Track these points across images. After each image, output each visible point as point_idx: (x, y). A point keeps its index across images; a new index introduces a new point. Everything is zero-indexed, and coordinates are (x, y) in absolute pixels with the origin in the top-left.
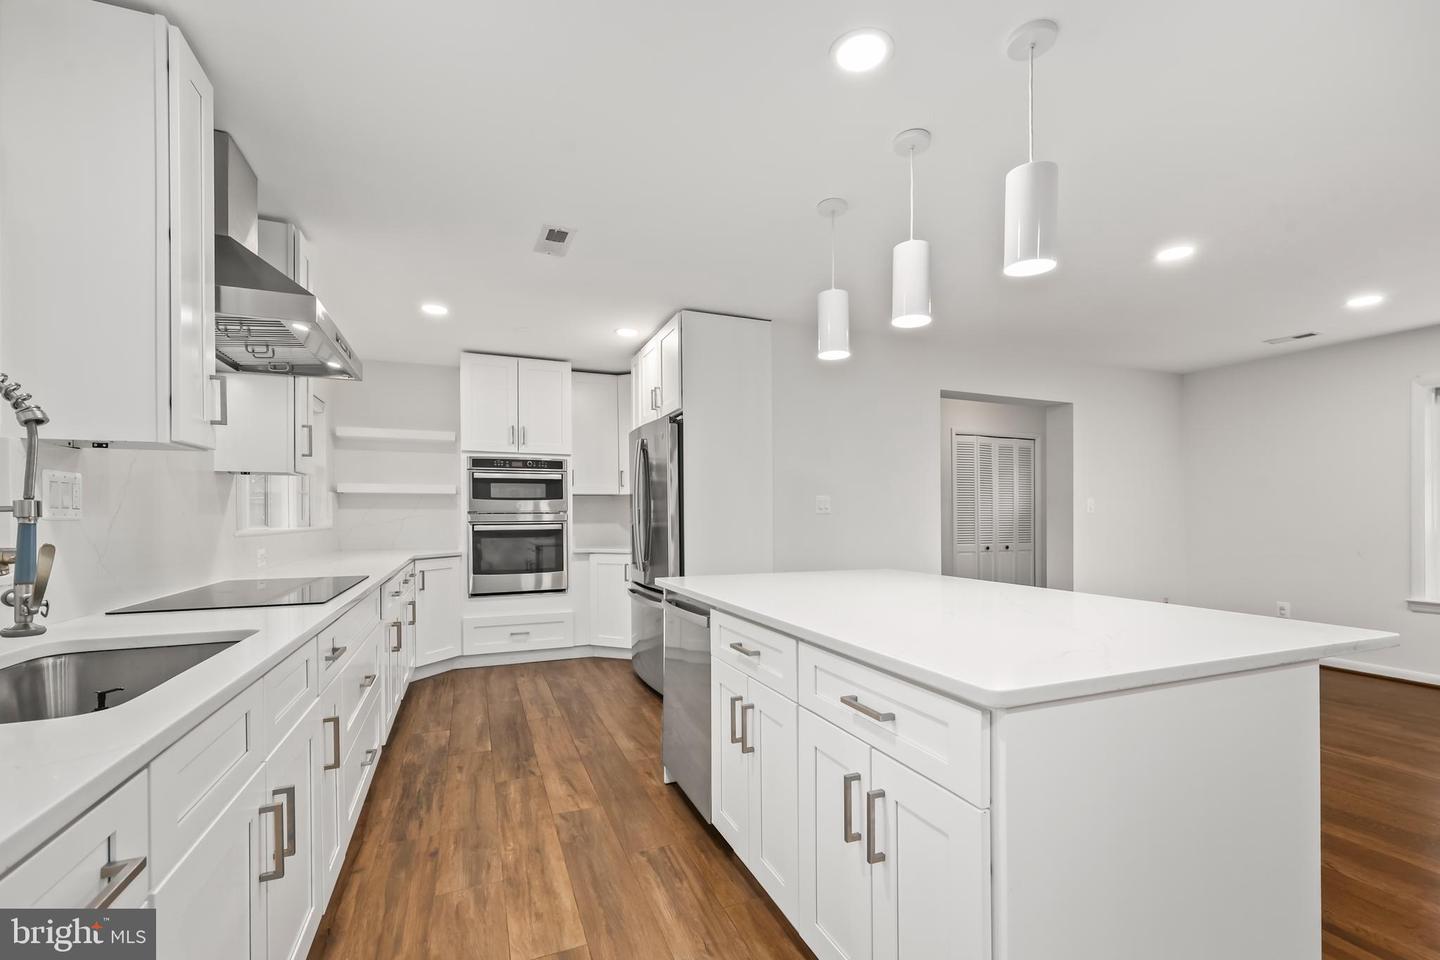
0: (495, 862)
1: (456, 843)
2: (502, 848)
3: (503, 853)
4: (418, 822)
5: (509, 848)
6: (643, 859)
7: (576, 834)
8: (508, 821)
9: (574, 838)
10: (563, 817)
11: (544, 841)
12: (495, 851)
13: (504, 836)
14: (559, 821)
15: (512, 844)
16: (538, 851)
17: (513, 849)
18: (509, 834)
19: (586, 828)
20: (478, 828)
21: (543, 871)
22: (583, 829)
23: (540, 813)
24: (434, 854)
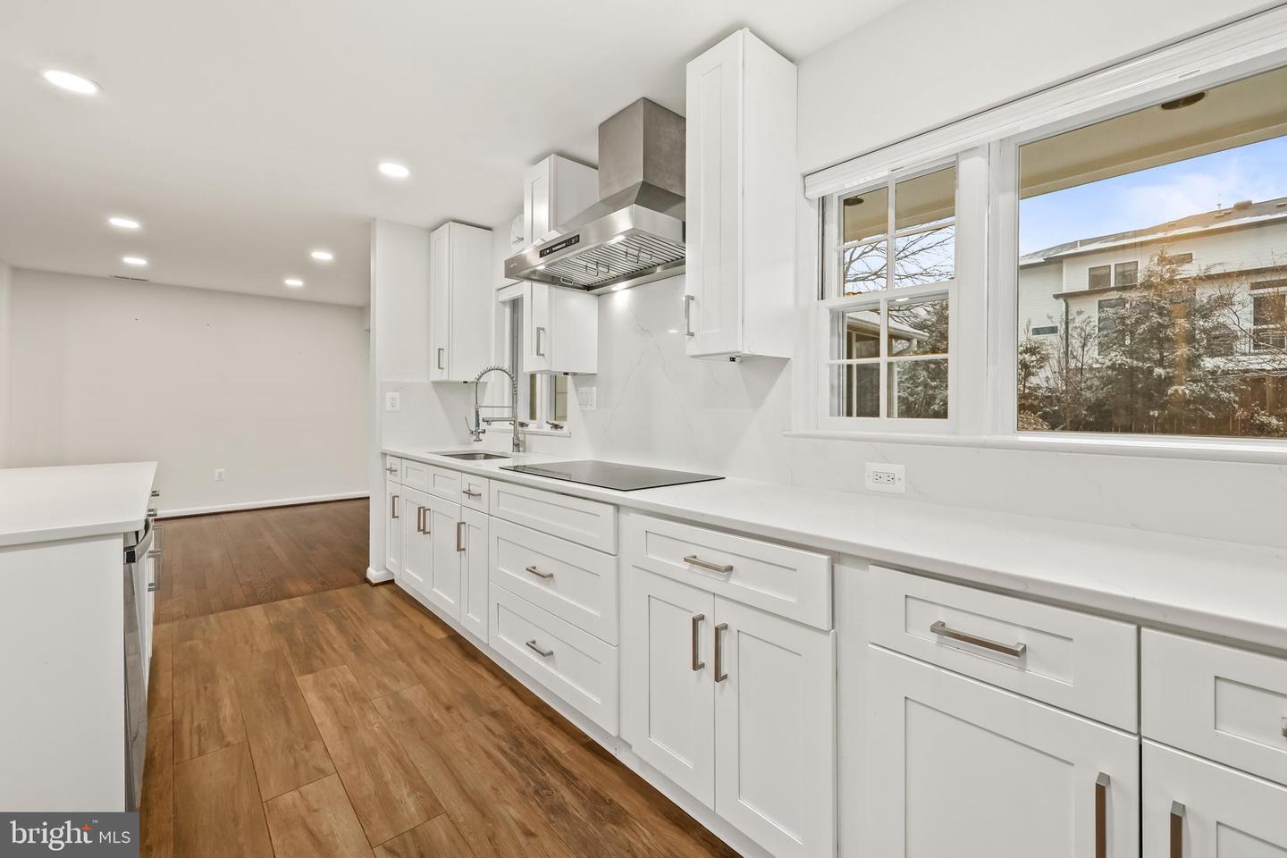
0: (386, 711)
1: (436, 721)
2: (384, 724)
3: (382, 720)
4: (497, 733)
5: (378, 725)
6: (230, 739)
7: (304, 752)
8: (393, 754)
9: (307, 748)
10: (322, 772)
11: (342, 739)
12: (390, 720)
13: (389, 736)
14: (327, 765)
15: (376, 729)
16: (346, 727)
17: (372, 725)
18: (384, 739)
19: (292, 761)
20: (422, 739)
21: (336, 712)
22: (295, 759)
23: (354, 772)
24: (448, 708)
